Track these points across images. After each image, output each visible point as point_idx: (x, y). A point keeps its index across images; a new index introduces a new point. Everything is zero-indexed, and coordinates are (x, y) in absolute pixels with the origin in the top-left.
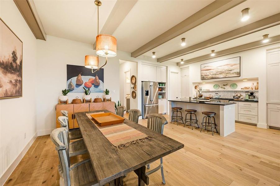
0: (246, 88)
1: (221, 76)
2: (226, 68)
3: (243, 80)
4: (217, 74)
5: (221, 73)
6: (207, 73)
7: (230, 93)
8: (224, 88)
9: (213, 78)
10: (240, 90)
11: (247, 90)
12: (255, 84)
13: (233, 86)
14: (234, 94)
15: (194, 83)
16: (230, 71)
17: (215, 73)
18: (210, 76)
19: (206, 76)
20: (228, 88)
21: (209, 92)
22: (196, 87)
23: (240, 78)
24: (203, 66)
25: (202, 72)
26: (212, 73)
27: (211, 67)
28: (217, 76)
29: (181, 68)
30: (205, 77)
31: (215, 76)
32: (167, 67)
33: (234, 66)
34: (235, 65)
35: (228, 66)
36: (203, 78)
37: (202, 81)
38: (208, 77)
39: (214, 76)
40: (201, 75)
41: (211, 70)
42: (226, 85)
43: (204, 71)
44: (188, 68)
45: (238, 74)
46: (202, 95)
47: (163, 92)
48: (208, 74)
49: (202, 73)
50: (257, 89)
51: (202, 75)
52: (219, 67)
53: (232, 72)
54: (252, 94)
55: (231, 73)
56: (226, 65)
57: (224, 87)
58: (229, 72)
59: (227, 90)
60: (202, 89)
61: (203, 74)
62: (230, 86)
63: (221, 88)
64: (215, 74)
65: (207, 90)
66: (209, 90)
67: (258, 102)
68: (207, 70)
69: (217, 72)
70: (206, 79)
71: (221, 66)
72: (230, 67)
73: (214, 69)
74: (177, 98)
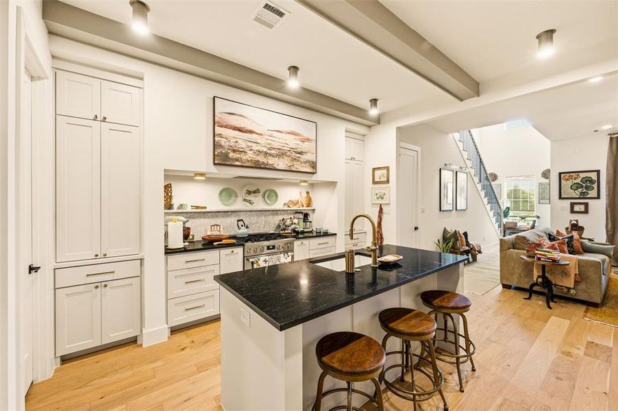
1: (282, 163)
2: (292, 142)
3: (301, 184)
4: (270, 155)
5: (281, 154)
6: (240, 141)
7: (264, 218)
8: (249, 202)
9: (257, 166)
10: (281, 207)
11: (297, 208)
13: (268, 197)
16: (299, 153)
17: (265, 149)
18: (250, 155)
19: (234, 151)
20: (259, 203)
24: (220, 106)
25: (218, 130)
26: (255, 147)
27: (253, 122)
28: (271, 161)
30: (231, 155)
31: (265, 161)
33: (307, 143)
34: (308, 140)
35: (297, 137)
36: (223, 159)
37: (214, 170)
38: (244, 157)
39: (261, 159)
40: (216, 145)
41: (254, 136)
42: (255, 192)
43: (226, 127)
45: (313, 167)
48: (242, 145)
49: (220, 135)
50: (309, 207)
51: (221, 146)
52: (275, 134)
53: (303, 158)
54: (306, 215)
55: (302, 160)
56: (293, 134)
57: (249, 198)
58: (298, 155)
59: (257, 208)
61: (223, 142)
62: (264, 197)
63: (243, 200)
64: (266, 153)
65: (197, 207)
66: (205, 208)
67: (336, 234)
68: (240, 130)
69: (269, 149)
70: (237, 163)
71: (279, 131)
72: (299, 142)
73: (261, 135)
74: (33, 269)
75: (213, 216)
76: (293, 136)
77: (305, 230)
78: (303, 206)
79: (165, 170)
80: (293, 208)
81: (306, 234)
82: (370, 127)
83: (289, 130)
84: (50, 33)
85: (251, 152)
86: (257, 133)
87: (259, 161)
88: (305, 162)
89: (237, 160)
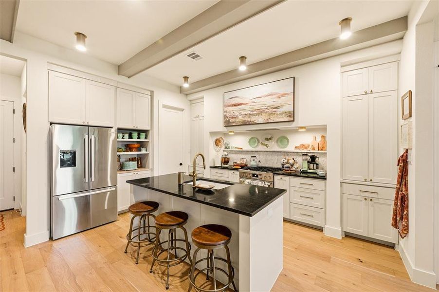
0: (303, 146)
1: (260, 119)
2: (269, 101)
3: (300, 130)
4: (252, 115)
5: (260, 112)
7: (276, 157)
8: (266, 146)
9: (245, 124)
10: (293, 150)
11: (305, 151)
12: (319, 139)
13: (281, 141)
14: (283, 160)
15: (212, 134)
16: (275, 108)
17: (249, 112)
18: (241, 118)
19: (232, 118)
20: (274, 146)
21: (241, 152)
22: (217, 142)
23: (294, 125)
24: (227, 96)
25: (226, 109)
26: (243, 113)
27: (242, 98)
28: (253, 119)
29: (190, 101)
30: (231, 120)
31: (249, 120)
32: (152, 92)
33: (283, 98)
34: (285, 95)
35: (274, 96)
36: (228, 124)
37: (225, 129)
38: (237, 120)
39: (247, 119)
40: (225, 117)
41: (243, 106)
42: (270, 139)
43: (229, 106)
44: (201, 100)
45: (290, 116)
46: (229, 159)
47: (143, 152)
48: (236, 113)
49: (226, 112)
50: (322, 150)
51: (227, 117)
52: (256, 100)
53: (279, 111)
54: (313, 159)
55: (279, 113)
56: (270, 95)
57: (266, 142)
58: (274, 110)
59: (271, 150)
60: (230, 146)
61: (228, 115)
62: (277, 142)
63: (262, 144)
64: (250, 115)
65: (238, 148)
66: (242, 149)
67: (326, 179)
68: (235, 105)
69: (252, 111)
70: (233, 124)
71: (259, 97)
72: (275, 100)
73: (247, 104)
74: (181, 164)
75: (246, 154)
76: (270, 97)
77: (309, 171)
78: (314, 149)
79: (210, 132)
80: (303, 151)
81: (309, 175)
82: (402, 38)
83: (266, 93)
84: (186, 95)
85: (241, 116)
86: (245, 104)
87: (245, 121)
88: (281, 114)
89: (234, 122)
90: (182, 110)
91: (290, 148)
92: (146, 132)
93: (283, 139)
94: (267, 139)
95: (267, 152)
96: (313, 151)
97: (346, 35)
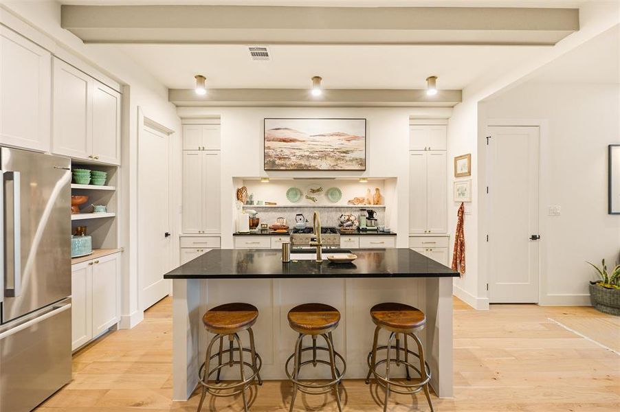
0: (358, 200)
1: (324, 164)
2: (336, 143)
3: (361, 181)
4: (312, 157)
5: (324, 155)
6: (284, 150)
7: (326, 213)
8: (313, 199)
9: (300, 169)
10: (345, 204)
11: (360, 205)
12: (373, 192)
13: (332, 194)
16: (344, 152)
17: (307, 154)
18: (294, 160)
19: (280, 158)
20: (322, 200)
21: (273, 208)
22: (239, 194)
23: (364, 175)
24: (270, 125)
25: (268, 144)
26: (298, 153)
27: (296, 132)
28: (313, 163)
30: (278, 162)
31: (307, 164)
32: (124, 87)
33: (353, 142)
34: (355, 138)
35: (341, 138)
36: (271, 166)
37: (265, 174)
38: (288, 163)
39: (304, 162)
40: (266, 156)
41: (297, 143)
42: (318, 190)
43: (274, 140)
44: (216, 121)
45: (361, 164)
48: (287, 152)
49: (269, 148)
50: (377, 204)
51: (269, 156)
52: (317, 138)
53: (348, 156)
54: (371, 213)
55: (347, 159)
56: (337, 135)
57: (312, 196)
58: (342, 154)
59: (320, 205)
60: (255, 200)
61: (271, 152)
62: (327, 194)
63: (307, 197)
64: (308, 157)
65: (270, 203)
66: (276, 204)
67: (396, 234)
68: (284, 141)
69: (311, 153)
70: (282, 168)
71: (323, 135)
72: (343, 142)
73: (304, 141)
74: (167, 235)
75: (282, 211)
76: (337, 137)
77: (368, 228)
78: (370, 203)
79: (233, 178)
80: (358, 206)
81: (368, 232)
82: (453, 107)
83: (331, 133)
84: (177, 106)
85: (294, 158)
86: (301, 141)
87: (301, 164)
88: (351, 161)
89: (282, 165)
90: (169, 133)
91: (343, 202)
92: (108, 169)
93: (334, 192)
94: (313, 191)
95: (314, 207)
96: (369, 206)
97: (431, 92)
